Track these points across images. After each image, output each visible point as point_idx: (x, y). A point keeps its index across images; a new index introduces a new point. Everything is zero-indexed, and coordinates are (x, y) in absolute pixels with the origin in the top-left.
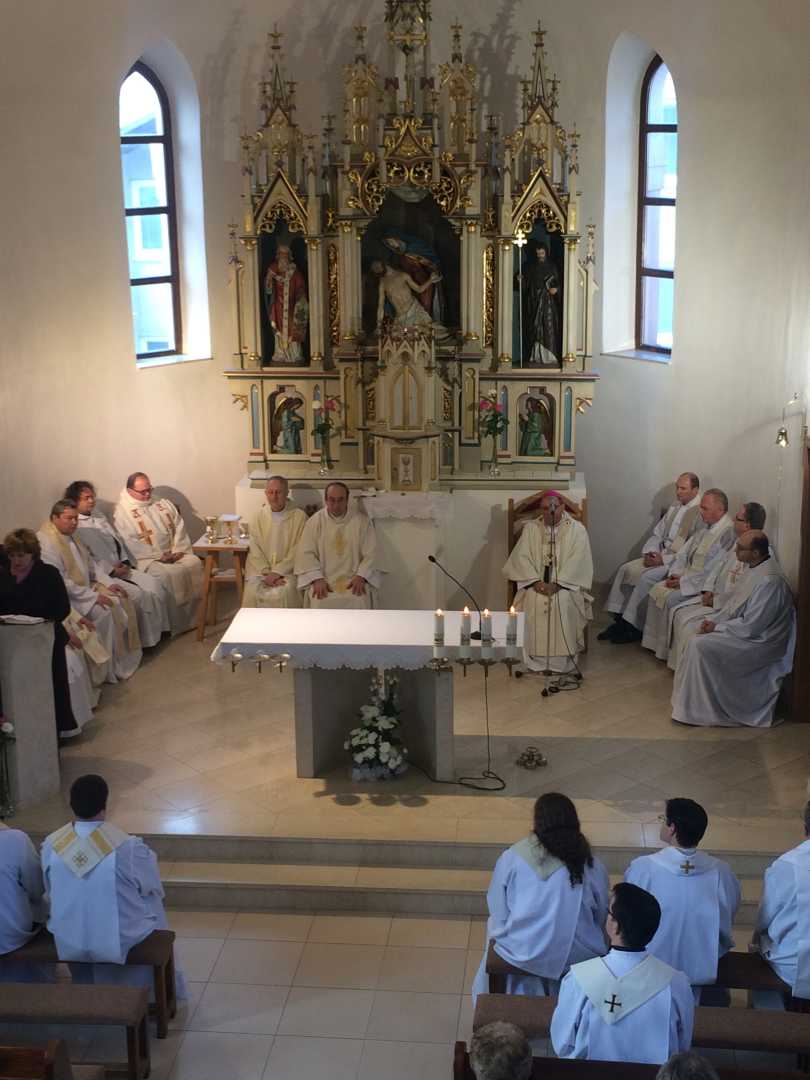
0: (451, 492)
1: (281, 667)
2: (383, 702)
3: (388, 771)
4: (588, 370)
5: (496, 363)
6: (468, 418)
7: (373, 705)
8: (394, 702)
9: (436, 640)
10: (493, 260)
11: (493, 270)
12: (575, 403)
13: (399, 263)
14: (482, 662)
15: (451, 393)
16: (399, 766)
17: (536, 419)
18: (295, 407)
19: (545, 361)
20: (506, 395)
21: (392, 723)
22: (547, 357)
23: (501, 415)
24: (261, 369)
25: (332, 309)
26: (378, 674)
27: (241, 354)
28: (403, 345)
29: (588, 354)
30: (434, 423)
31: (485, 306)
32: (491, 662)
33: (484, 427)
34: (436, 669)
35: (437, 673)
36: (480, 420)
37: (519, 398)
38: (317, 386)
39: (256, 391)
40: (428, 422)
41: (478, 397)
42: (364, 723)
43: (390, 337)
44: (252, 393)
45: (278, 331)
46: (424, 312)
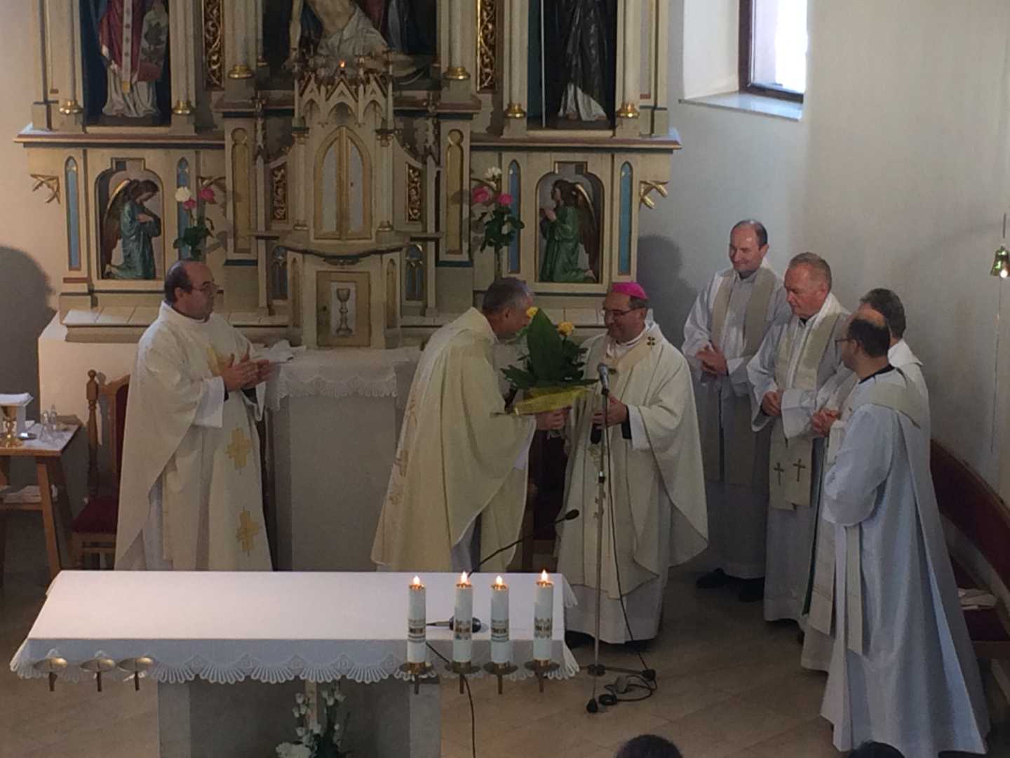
1: (136, 678)
2: (317, 736)
4: (660, 136)
7: (300, 743)
8: (335, 738)
9: (411, 630)
12: (638, 189)
14: (492, 668)
15: (421, 174)
17: (568, 218)
18: (145, 195)
19: (584, 117)
20: (517, 177)
22: (589, 112)
23: (509, 212)
24: (84, 130)
25: (210, 23)
26: (307, 689)
27: (46, 102)
28: (337, 91)
29: (659, 105)
30: (391, 227)
31: (479, 21)
32: (509, 669)
33: (481, 233)
34: (411, 680)
35: (412, 688)
36: (473, 219)
37: (539, 182)
38: (183, 160)
39: (75, 168)
40: (381, 226)
41: (468, 180)
43: (316, 79)
44: (66, 173)
45: (113, 62)
46: (372, 29)
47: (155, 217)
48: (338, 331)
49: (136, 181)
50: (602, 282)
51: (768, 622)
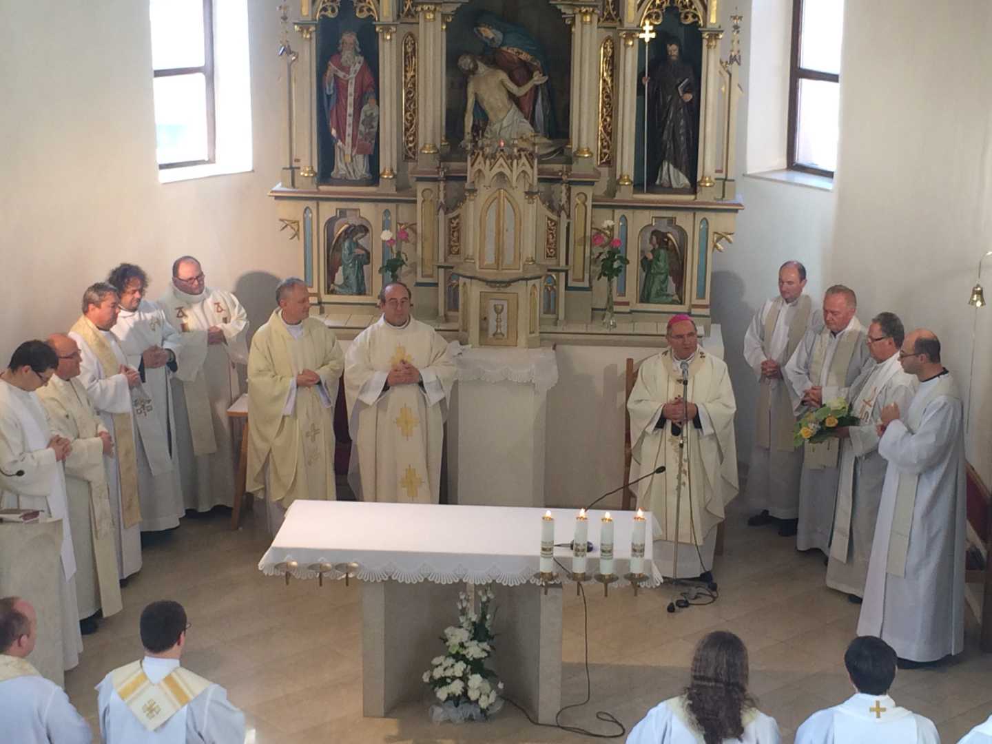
0: (554, 348)
1: (347, 577)
2: (474, 623)
3: (479, 711)
4: (728, 198)
5: (614, 186)
7: (461, 627)
8: (487, 625)
9: (544, 549)
10: (612, 57)
11: (612, 70)
12: (712, 238)
13: (493, 58)
14: (600, 578)
15: (556, 224)
16: (491, 705)
17: (661, 258)
18: (360, 235)
19: (674, 185)
20: (625, 225)
21: (484, 650)
22: (678, 182)
23: (619, 252)
24: (318, 188)
25: (408, 114)
26: (468, 589)
27: (291, 168)
28: (498, 163)
29: (729, 178)
30: (534, 261)
31: (600, 115)
32: (612, 579)
33: (598, 266)
34: (542, 585)
35: (543, 590)
36: (592, 257)
37: (642, 230)
38: (387, 211)
39: (310, 215)
40: (526, 261)
41: (590, 228)
42: (450, 650)
43: (483, 155)
44: (304, 219)
45: (339, 141)
46: (525, 120)
47: (366, 251)
48: (494, 335)
49: (353, 225)
50: (684, 304)
51: (800, 551)
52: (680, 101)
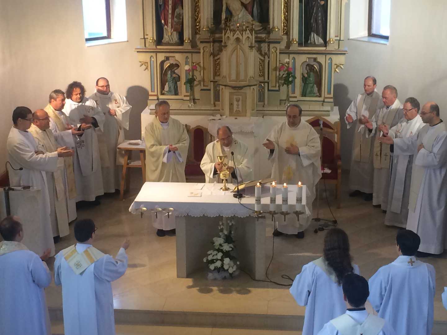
0: (263, 117)
1: (168, 214)
2: (226, 235)
3: (229, 274)
4: (341, 48)
5: (289, 44)
6: (273, 76)
7: (220, 237)
8: (232, 236)
12: (334, 67)
14: (282, 213)
15: (263, 61)
16: (234, 271)
17: (311, 76)
18: (175, 68)
19: (317, 43)
20: (295, 62)
21: (231, 247)
22: (318, 42)
23: (292, 73)
24: (156, 47)
25: (196, 13)
26: (224, 219)
27: (144, 38)
28: (236, 33)
29: (341, 39)
30: (254, 78)
31: (283, 12)
32: (287, 213)
33: (282, 80)
34: (256, 217)
35: (256, 220)
36: (280, 76)
37: (302, 64)
38: (187, 57)
39: (153, 59)
40: (250, 77)
41: (278, 64)
42: (215, 247)
43: (229, 29)
44: (150, 61)
45: (165, 25)
46: (249, 15)
48: (236, 111)
49: (172, 64)
50: (322, 97)
51: (374, 206)
52: (319, 4)
